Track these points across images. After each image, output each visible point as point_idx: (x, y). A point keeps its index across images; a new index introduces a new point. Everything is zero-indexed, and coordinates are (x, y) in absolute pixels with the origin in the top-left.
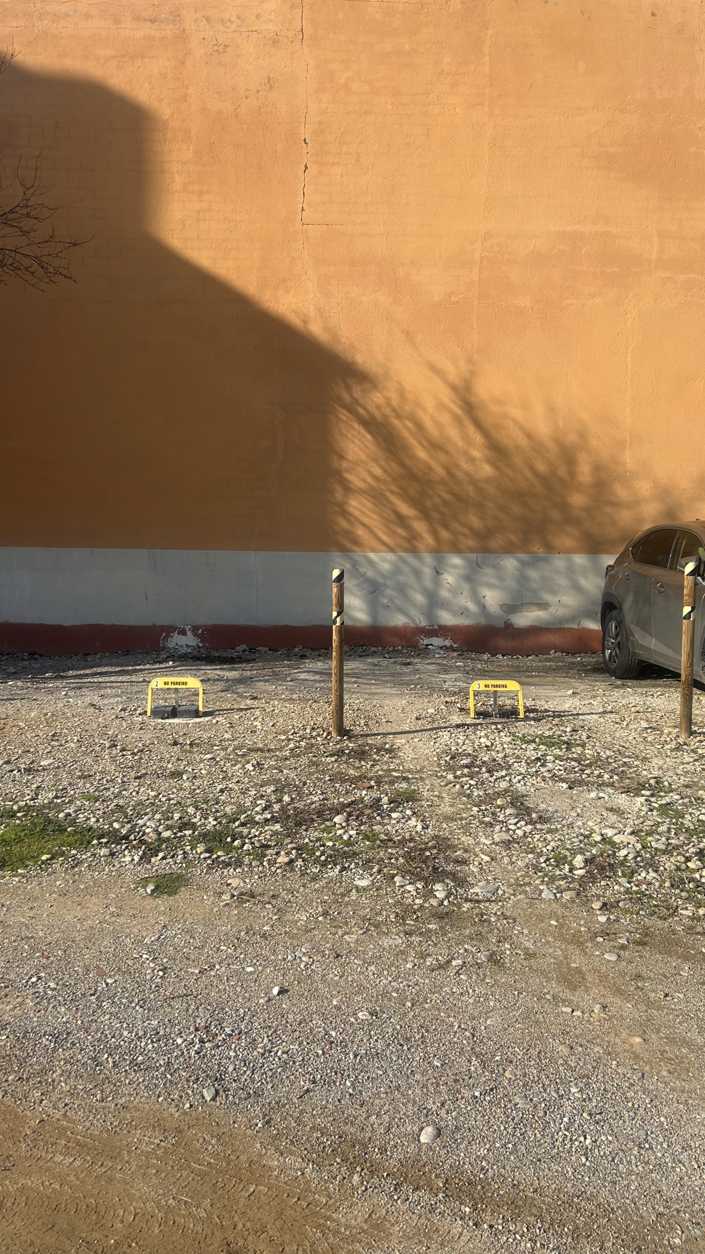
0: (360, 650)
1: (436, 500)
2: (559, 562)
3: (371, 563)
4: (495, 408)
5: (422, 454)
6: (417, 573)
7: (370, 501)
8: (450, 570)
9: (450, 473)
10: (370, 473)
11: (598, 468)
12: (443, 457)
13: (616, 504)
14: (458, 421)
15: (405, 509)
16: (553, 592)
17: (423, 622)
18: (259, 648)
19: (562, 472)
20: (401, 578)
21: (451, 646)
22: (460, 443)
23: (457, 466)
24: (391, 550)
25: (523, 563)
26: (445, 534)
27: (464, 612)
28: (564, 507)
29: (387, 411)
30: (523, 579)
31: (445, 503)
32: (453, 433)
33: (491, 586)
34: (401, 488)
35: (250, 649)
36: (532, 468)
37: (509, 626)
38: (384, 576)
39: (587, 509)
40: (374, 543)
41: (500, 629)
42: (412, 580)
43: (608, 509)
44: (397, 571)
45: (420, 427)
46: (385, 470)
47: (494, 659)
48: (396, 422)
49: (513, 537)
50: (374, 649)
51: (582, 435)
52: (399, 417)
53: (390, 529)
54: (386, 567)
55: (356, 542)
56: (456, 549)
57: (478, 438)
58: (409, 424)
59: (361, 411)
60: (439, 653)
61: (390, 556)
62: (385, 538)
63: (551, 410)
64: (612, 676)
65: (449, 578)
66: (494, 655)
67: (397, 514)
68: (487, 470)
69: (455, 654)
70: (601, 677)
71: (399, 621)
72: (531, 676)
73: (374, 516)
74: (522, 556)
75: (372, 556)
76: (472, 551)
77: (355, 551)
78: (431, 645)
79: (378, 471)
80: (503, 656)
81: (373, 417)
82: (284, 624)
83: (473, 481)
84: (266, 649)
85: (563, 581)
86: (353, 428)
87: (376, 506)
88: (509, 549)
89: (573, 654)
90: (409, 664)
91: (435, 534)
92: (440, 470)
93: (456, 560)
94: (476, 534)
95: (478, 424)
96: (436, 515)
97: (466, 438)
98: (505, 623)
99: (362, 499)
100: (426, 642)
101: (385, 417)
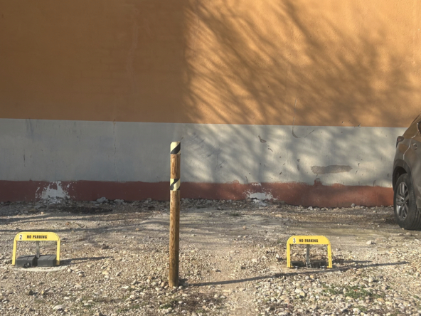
0: (198, 202)
1: (264, 83)
2: (363, 135)
3: (211, 133)
4: (312, 11)
5: (252, 46)
6: (249, 143)
7: (210, 83)
8: (275, 139)
9: (274, 60)
10: (213, 63)
11: (394, 59)
12: (269, 49)
13: (409, 89)
14: (281, 19)
15: (240, 91)
16: (360, 159)
17: (252, 180)
18: (116, 200)
19: (365, 61)
20: (236, 146)
21: (272, 200)
22: (284, 38)
23: (282, 57)
24: (227, 122)
25: (334, 135)
26: (272, 111)
27: (284, 173)
28: (367, 91)
29: (224, 11)
30: (333, 147)
31: (273, 86)
32: (279, 30)
33: (308, 153)
34: (236, 73)
35: (109, 201)
36: (341, 59)
37: (318, 183)
38: (220, 144)
39: (386, 93)
40: (214, 117)
41: (311, 187)
42: (245, 148)
43: (403, 93)
44: (234, 140)
45: (251, 24)
46: (222, 58)
47: (306, 211)
48: (232, 20)
49: (325, 114)
50: (209, 201)
52: (234, 16)
53: (228, 107)
54: (223, 137)
55: (200, 116)
56: (279, 122)
57: (297, 33)
58: (242, 22)
59: (204, 11)
60: (262, 206)
61: (226, 127)
62: (224, 114)
64: (401, 227)
65: (275, 147)
66: (306, 207)
67: (230, 92)
68: (305, 60)
69: (275, 207)
70: (392, 228)
71: (235, 179)
72: (337, 228)
73: (213, 95)
74: (334, 129)
75: (212, 126)
76: (293, 124)
77: (197, 123)
78: (256, 198)
79: (216, 59)
80: (313, 208)
81: (212, 16)
82: (137, 180)
83: (294, 68)
84: (122, 201)
85: (366, 150)
86: (195, 23)
87: (216, 87)
88: (324, 123)
89: (370, 207)
90: (237, 215)
91: (263, 110)
92: (267, 59)
93: (280, 132)
94: (298, 112)
95: (297, 21)
96: (262, 94)
97: (290, 35)
98: (315, 181)
99: (205, 82)
100: (252, 196)
101: (223, 15)
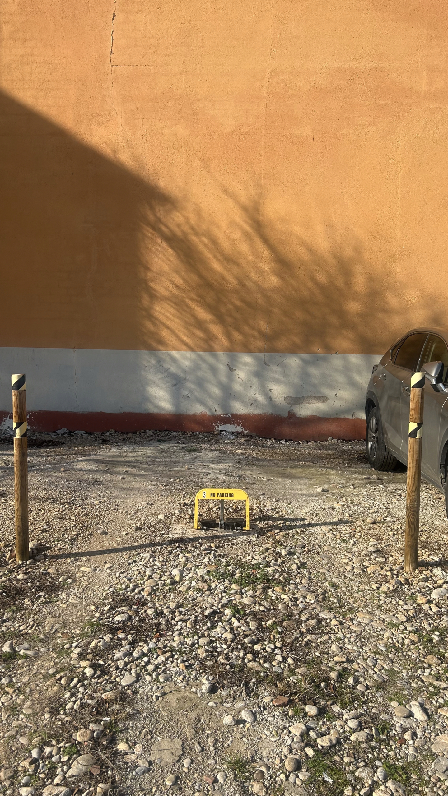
0: (163, 435)
1: (230, 307)
2: (337, 361)
3: (174, 360)
4: (280, 226)
5: (217, 266)
6: (214, 370)
7: (174, 308)
8: (241, 366)
9: (241, 283)
10: (172, 282)
11: (371, 279)
12: (235, 269)
13: (387, 311)
14: (248, 237)
15: (203, 314)
16: (331, 387)
17: (219, 411)
18: (77, 432)
19: (340, 282)
20: (200, 374)
21: (242, 432)
22: (250, 257)
23: (247, 277)
24: (191, 349)
25: (304, 361)
26: (237, 336)
27: (254, 403)
28: (341, 314)
29: (186, 229)
30: (305, 376)
31: (237, 309)
32: (244, 248)
33: (277, 381)
34: (201, 297)
35: (70, 432)
36: (313, 279)
37: (292, 415)
38: (185, 372)
39: (361, 315)
40: (176, 343)
41: (285, 418)
42: (209, 375)
43: (381, 315)
44: (197, 367)
45: (215, 242)
46: (184, 279)
47: (277, 445)
48: (194, 238)
49: (296, 339)
50: (175, 434)
51: (358, 250)
52: (196, 234)
53: (189, 331)
54: (186, 363)
55: (161, 342)
56: (247, 349)
57: (266, 252)
58: (205, 240)
59: (164, 229)
60: (229, 439)
61: (190, 355)
62: (185, 338)
63: (330, 227)
65: (241, 374)
66: (278, 440)
67: (195, 318)
68: (274, 281)
69: (243, 440)
71: (198, 409)
73: (175, 319)
74: (304, 355)
75: (174, 354)
76: (260, 351)
77: (159, 350)
78: (225, 431)
79: (179, 281)
80: (286, 441)
81: (174, 235)
82: (99, 411)
83: (262, 290)
84: (83, 432)
85: (340, 378)
86: (156, 243)
87: (178, 311)
88: (293, 350)
89: (347, 441)
91: (229, 336)
92: (233, 281)
93: (247, 359)
94: (265, 337)
95: (266, 241)
96: (229, 319)
97: (255, 253)
98: (289, 412)
99: (166, 305)
100: (221, 428)
101: (184, 233)
